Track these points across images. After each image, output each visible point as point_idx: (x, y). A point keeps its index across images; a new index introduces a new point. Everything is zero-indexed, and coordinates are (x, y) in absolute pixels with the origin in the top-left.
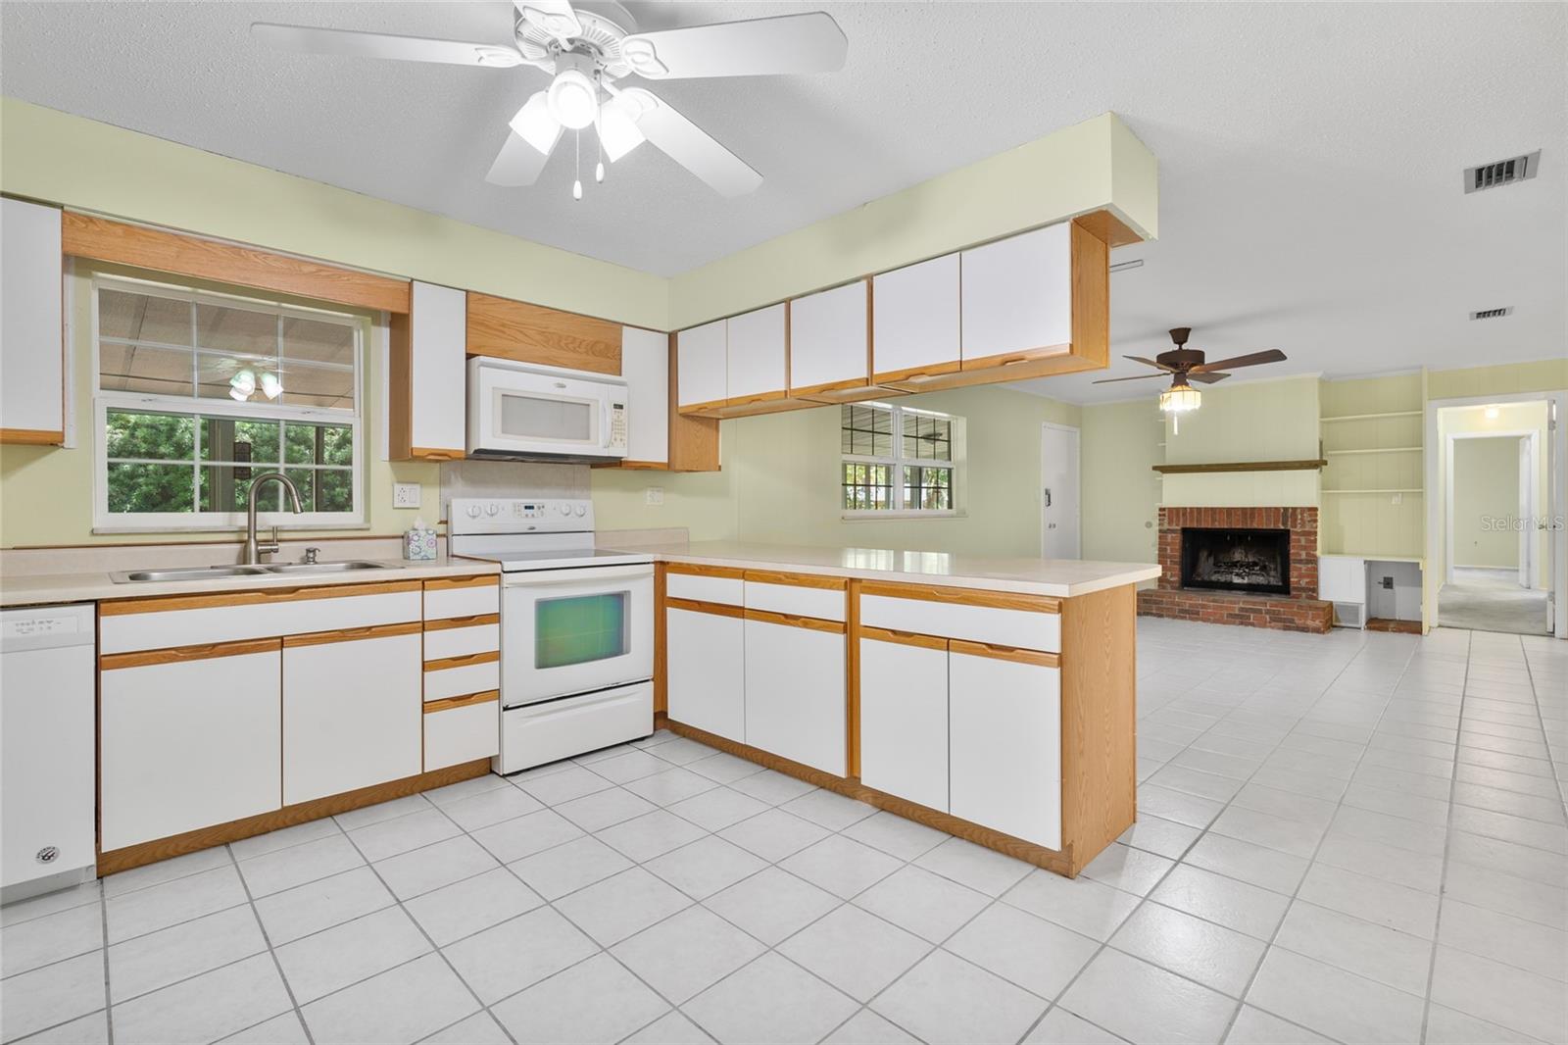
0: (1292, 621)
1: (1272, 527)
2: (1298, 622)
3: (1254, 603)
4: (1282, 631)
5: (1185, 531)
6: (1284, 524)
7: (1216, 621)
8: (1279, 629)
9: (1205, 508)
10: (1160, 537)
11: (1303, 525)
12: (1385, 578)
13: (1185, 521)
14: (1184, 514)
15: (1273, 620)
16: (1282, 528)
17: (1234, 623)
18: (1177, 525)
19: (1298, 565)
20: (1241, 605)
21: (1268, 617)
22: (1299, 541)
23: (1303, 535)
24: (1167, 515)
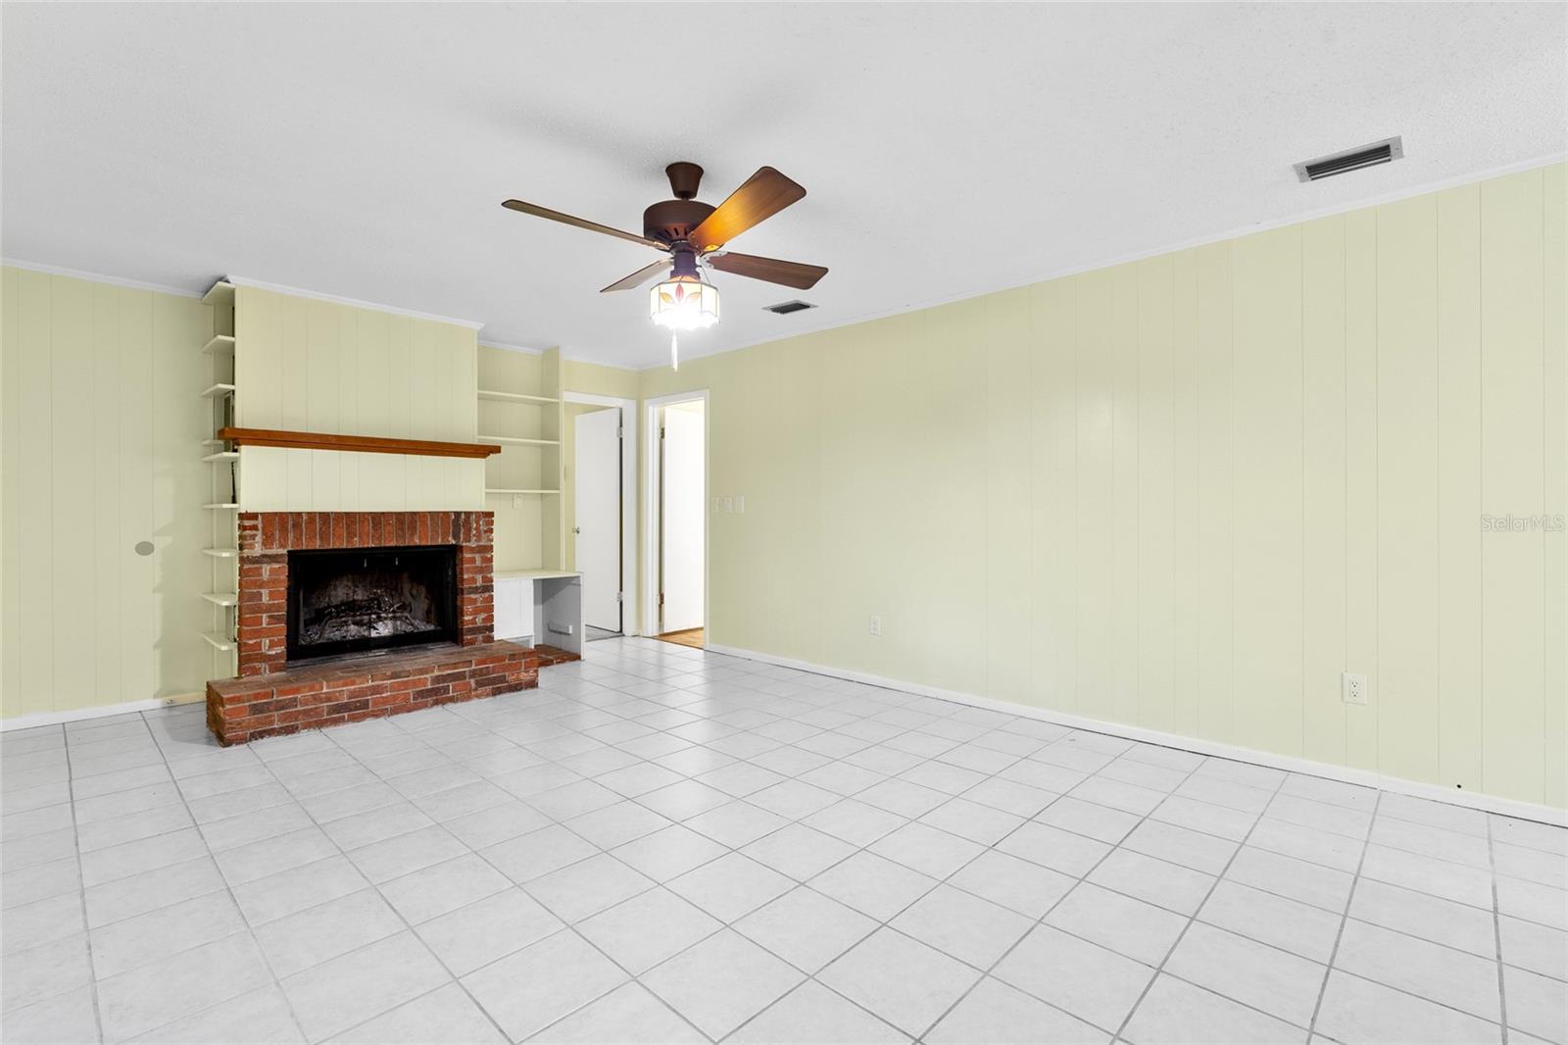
0: (502, 679)
1: (439, 542)
2: (511, 678)
4: (490, 699)
5: (293, 556)
6: (456, 536)
7: (396, 711)
8: (488, 695)
10: (242, 573)
11: (479, 538)
13: (298, 539)
14: (297, 526)
15: (479, 684)
16: (454, 542)
17: (425, 706)
18: (282, 546)
19: (473, 596)
20: (437, 673)
21: (472, 681)
22: (473, 560)
23: (479, 552)
24: (260, 526)
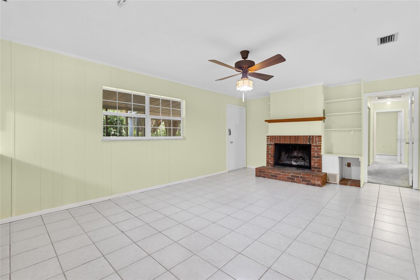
0: (310, 181)
1: (305, 143)
2: (312, 182)
3: (296, 174)
4: (306, 185)
5: (276, 145)
6: (309, 142)
7: (283, 180)
8: (305, 184)
9: (282, 136)
10: (267, 147)
11: (316, 143)
12: (348, 163)
13: (275, 141)
14: (275, 138)
15: (303, 181)
16: (308, 143)
17: (289, 181)
18: (273, 142)
19: (314, 158)
20: (292, 174)
21: (301, 179)
22: (314, 149)
23: (316, 147)
24: (269, 138)
